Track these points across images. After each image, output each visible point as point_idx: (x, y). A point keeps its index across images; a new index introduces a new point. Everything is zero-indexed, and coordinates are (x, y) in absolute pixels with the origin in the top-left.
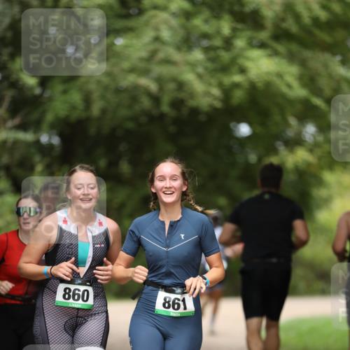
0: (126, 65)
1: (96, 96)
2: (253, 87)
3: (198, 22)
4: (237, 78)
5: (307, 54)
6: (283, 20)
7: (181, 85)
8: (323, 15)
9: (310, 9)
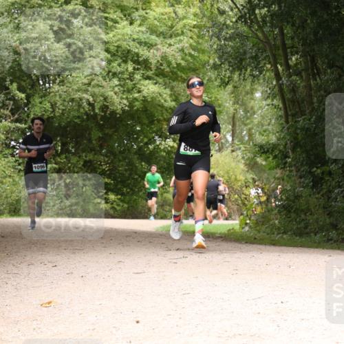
0: (75, 87)
1: (59, 104)
2: (145, 100)
3: (115, 64)
4: (136, 95)
5: (175, 84)
6: (161, 65)
7: (105, 99)
8: (183, 63)
9: (176, 59)
